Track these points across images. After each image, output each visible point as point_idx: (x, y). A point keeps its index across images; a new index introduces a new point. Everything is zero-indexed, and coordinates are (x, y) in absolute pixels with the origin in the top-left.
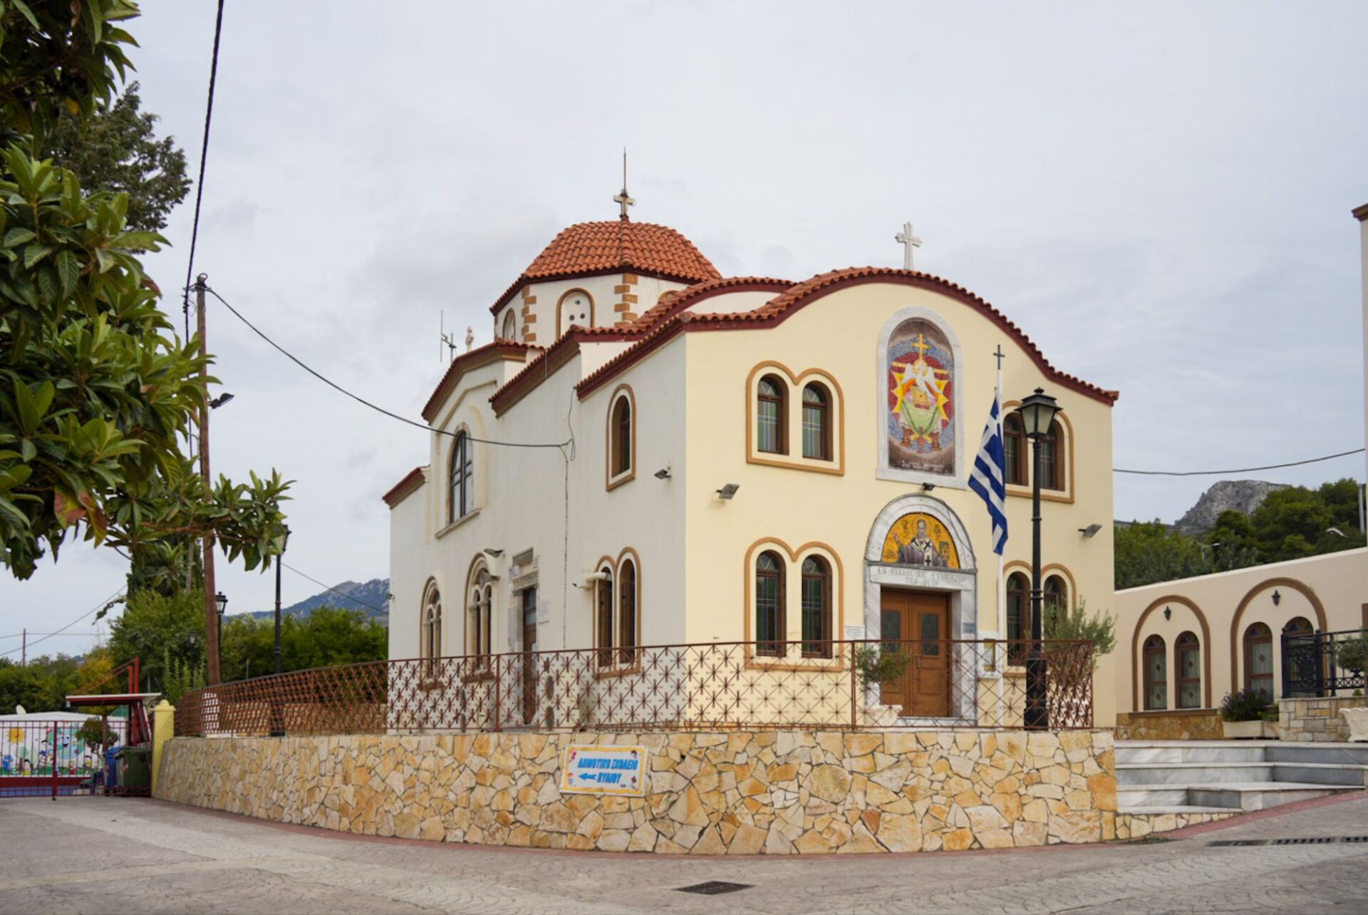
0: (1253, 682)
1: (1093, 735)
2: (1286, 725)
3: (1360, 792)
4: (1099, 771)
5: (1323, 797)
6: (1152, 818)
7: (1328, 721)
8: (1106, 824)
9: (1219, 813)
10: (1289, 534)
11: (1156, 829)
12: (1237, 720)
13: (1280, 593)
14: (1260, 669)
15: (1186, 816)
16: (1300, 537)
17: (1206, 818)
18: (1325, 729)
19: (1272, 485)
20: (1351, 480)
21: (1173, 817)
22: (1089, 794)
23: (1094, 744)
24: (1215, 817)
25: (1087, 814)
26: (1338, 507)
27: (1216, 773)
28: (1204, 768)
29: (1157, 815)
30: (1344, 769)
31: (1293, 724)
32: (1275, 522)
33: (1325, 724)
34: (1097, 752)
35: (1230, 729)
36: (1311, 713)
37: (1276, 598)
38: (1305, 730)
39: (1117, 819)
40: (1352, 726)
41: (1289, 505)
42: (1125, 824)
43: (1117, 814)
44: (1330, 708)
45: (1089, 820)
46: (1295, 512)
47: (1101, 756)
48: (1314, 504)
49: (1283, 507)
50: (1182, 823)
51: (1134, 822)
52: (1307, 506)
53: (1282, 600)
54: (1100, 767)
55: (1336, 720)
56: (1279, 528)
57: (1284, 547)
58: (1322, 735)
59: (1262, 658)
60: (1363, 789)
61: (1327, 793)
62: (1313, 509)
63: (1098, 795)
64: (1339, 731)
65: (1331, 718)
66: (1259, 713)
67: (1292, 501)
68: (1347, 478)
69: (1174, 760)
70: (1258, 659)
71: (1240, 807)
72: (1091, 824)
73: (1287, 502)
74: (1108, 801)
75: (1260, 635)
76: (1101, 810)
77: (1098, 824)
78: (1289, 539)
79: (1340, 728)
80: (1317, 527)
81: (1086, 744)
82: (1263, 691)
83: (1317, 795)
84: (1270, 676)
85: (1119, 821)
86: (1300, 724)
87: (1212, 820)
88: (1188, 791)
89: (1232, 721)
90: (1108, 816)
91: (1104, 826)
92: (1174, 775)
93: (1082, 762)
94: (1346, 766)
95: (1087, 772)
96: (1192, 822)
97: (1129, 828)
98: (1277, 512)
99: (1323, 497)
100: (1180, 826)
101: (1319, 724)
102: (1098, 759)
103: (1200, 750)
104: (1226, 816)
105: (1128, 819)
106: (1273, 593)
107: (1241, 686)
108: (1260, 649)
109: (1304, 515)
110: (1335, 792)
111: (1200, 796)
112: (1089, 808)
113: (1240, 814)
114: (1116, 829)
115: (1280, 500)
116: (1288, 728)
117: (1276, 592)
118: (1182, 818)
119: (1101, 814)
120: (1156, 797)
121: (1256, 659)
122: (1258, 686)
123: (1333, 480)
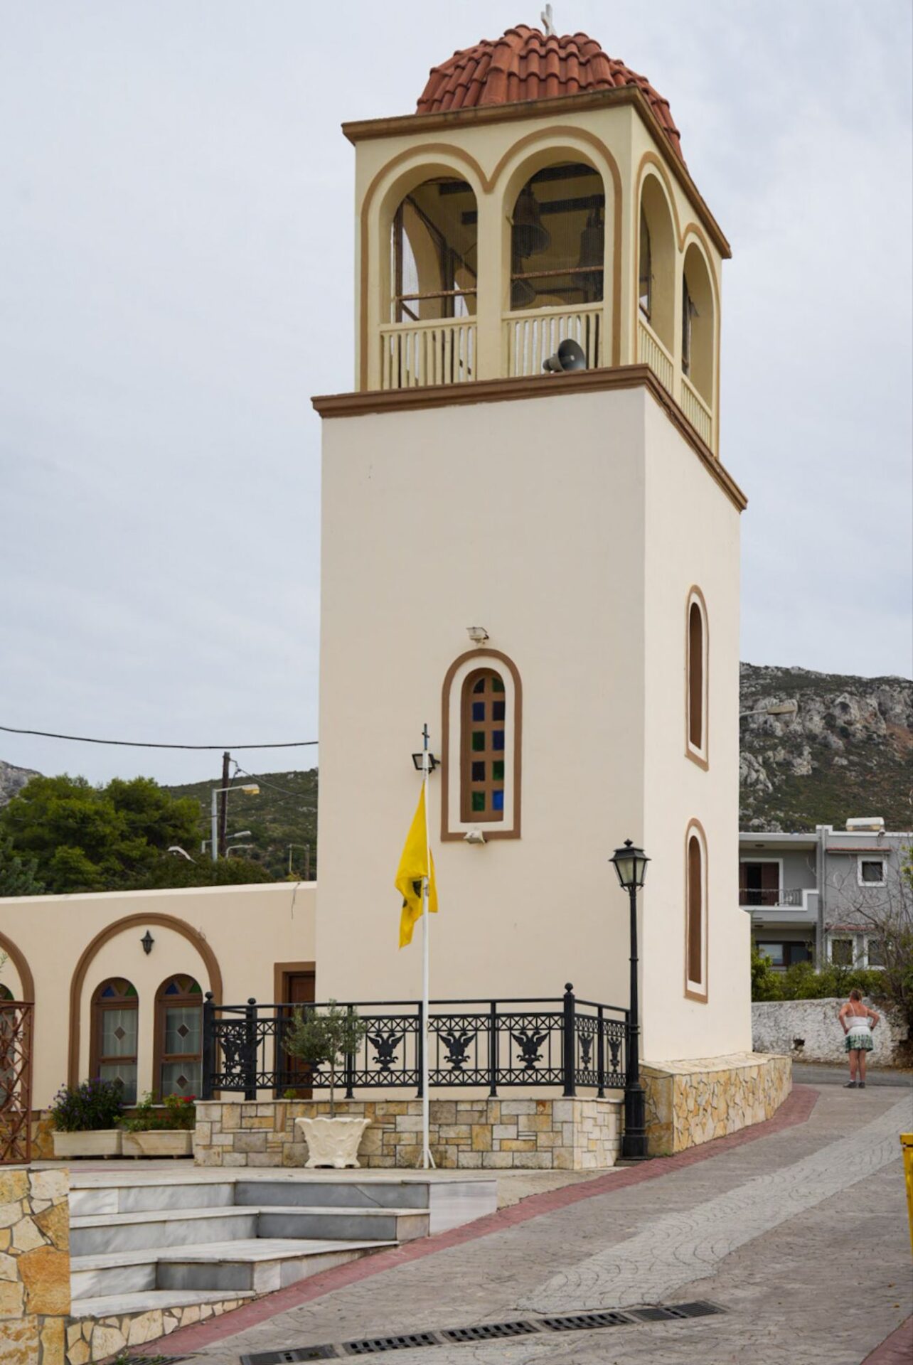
0: (102, 1069)
1: (32, 1176)
2: (206, 1142)
3: (393, 1250)
4: (41, 1242)
5: (351, 1262)
6: (126, 1321)
7: (270, 1136)
8: (50, 1340)
9: (223, 1302)
10: (61, 844)
11: (132, 1342)
12: (79, 1129)
13: (153, 936)
14: (115, 1048)
15: (176, 1312)
16: (78, 851)
17: (206, 1311)
18: (266, 1147)
19: (12, 767)
20: (151, 781)
21: (158, 1314)
22: (22, 1285)
23: (33, 1192)
24: (219, 1309)
25: (15, 1327)
26: (132, 816)
27: (180, 1230)
28: (165, 1222)
29: (134, 1315)
30: (368, 1216)
31: (217, 1139)
32: (41, 825)
33: (266, 1140)
34: (39, 1207)
35: (64, 1142)
36: (245, 1123)
37: (148, 943)
38: (235, 1149)
39: (70, 1330)
40: (312, 1144)
41: (63, 802)
42: (83, 1337)
43: (70, 1321)
44: (275, 1116)
45: (18, 1336)
46: (72, 815)
47: (45, 1214)
48: (100, 805)
49: (53, 804)
50: (171, 1324)
51: (99, 1331)
52: (88, 807)
53: (155, 947)
54: (43, 1234)
55: (281, 1135)
56: (46, 834)
57: (53, 862)
58: (261, 1156)
59: (120, 1033)
60: (396, 1246)
61: (356, 1256)
62: (97, 813)
63: (38, 1287)
64: (286, 1151)
65: (275, 1131)
66: (116, 1118)
67: (68, 797)
68: (147, 777)
69: (107, 1210)
70: (112, 1034)
71: (251, 1289)
72: (22, 1344)
73: (59, 797)
74: (55, 1297)
75: (119, 997)
76: (42, 1316)
77: (35, 1343)
78: (61, 851)
79: (287, 1145)
80: (102, 840)
81: (19, 1193)
82: (119, 1084)
83: (345, 1259)
84: (134, 1060)
85: (73, 1332)
86: (228, 1140)
87: (213, 1315)
88: (158, 1265)
89: (69, 1130)
90: (54, 1324)
91: (45, 1345)
92: (120, 1238)
93: (10, 1228)
94: (372, 1211)
95: (19, 1245)
96: (185, 1322)
97: (90, 1344)
98: (43, 810)
99: (112, 798)
100: (168, 1331)
101: (257, 1140)
102: (40, 1221)
103: (144, 1190)
104: (232, 1305)
105: (89, 1325)
106: (143, 935)
107: (84, 1076)
108: (116, 1020)
109: (85, 819)
110: (365, 1252)
111: (180, 1272)
112: (19, 1315)
113: (252, 1299)
114: (67, 1349)
115: (49, 792)
116: (209, 1146)
117: (148, 934)
118: (172, 1315)
119: (42, 1324)
120: (110, 1280)
121: (110, 1033)
122: (110, 1075)
123: (128, 777)
